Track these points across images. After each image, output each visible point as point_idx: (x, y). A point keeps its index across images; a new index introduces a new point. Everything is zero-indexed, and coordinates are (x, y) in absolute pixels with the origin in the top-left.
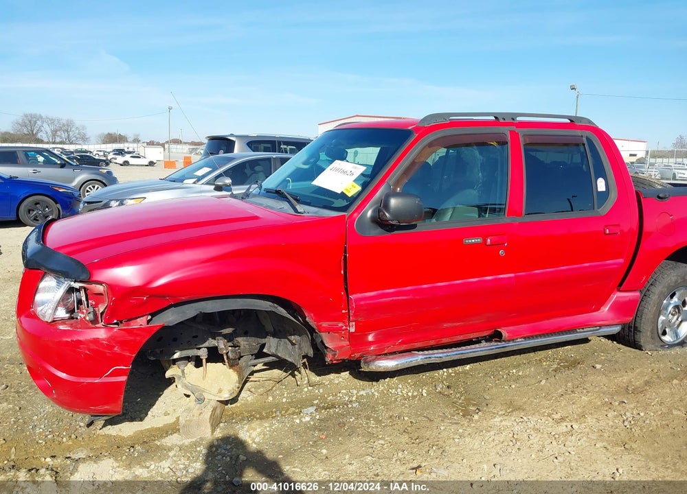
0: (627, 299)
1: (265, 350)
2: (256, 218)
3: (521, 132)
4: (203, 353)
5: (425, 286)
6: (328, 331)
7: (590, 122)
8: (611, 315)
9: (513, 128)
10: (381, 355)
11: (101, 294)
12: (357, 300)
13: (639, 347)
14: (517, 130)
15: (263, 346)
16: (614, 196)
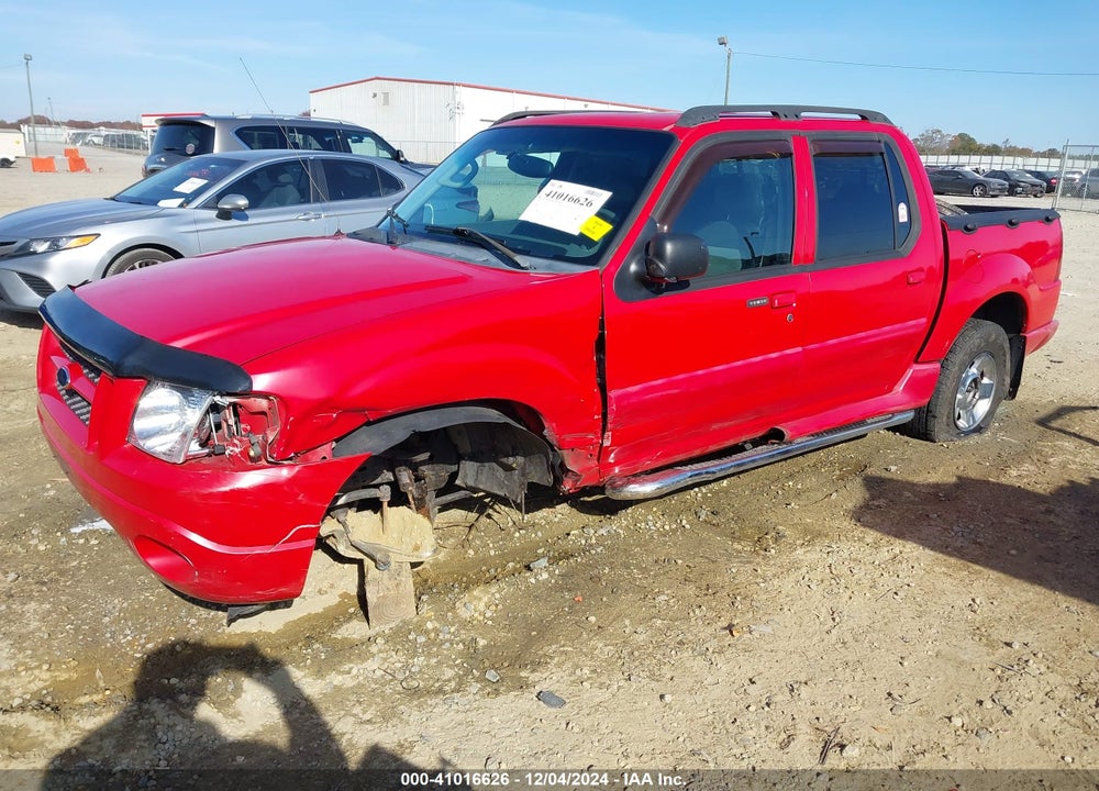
0: (926, 373)
1: (458, 482)
3: (809, 135)
4: (385, 493)
6: (572, 446)
7: (886, 119)
8: (906, 398)
9: (797, 132)
11: (264, 413)
12: (619, 399)
13: (933, 441)
14: (803, 133)
15: (454, 476)
16: (917, 228)
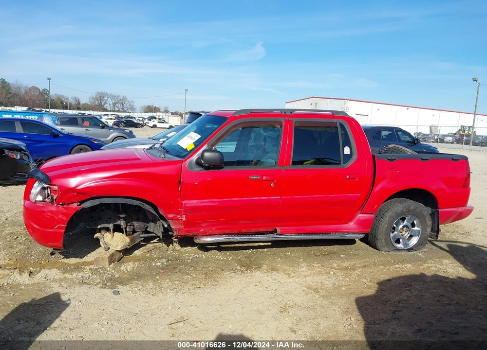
0: (366, 218)
1: (148, 229)
2: (139, 159)
3: (294, 120)
4: (111, 226)
5: (225, 200)
6: (172, 219)
8: (355, 226)
9: (287, 118)
10: (205, 235)
11: (56, 191)
12: (185, 204)
13: (375, 247)
14: (290, 119)
15: (147, 228)
16: (355, 157)
